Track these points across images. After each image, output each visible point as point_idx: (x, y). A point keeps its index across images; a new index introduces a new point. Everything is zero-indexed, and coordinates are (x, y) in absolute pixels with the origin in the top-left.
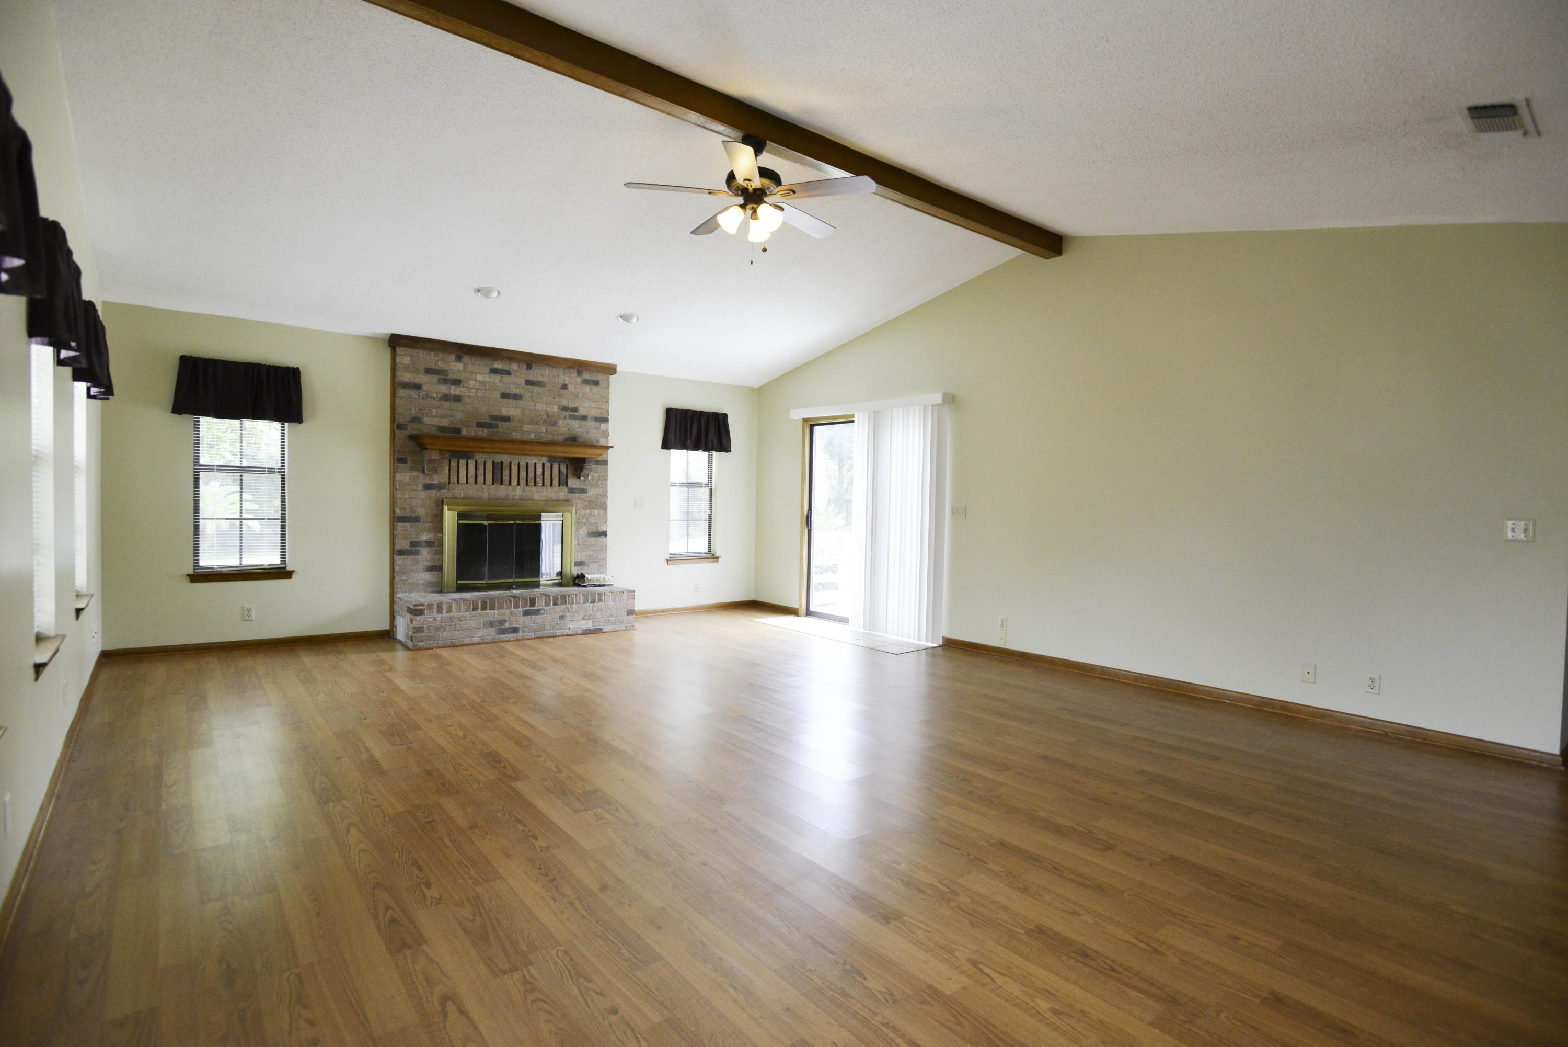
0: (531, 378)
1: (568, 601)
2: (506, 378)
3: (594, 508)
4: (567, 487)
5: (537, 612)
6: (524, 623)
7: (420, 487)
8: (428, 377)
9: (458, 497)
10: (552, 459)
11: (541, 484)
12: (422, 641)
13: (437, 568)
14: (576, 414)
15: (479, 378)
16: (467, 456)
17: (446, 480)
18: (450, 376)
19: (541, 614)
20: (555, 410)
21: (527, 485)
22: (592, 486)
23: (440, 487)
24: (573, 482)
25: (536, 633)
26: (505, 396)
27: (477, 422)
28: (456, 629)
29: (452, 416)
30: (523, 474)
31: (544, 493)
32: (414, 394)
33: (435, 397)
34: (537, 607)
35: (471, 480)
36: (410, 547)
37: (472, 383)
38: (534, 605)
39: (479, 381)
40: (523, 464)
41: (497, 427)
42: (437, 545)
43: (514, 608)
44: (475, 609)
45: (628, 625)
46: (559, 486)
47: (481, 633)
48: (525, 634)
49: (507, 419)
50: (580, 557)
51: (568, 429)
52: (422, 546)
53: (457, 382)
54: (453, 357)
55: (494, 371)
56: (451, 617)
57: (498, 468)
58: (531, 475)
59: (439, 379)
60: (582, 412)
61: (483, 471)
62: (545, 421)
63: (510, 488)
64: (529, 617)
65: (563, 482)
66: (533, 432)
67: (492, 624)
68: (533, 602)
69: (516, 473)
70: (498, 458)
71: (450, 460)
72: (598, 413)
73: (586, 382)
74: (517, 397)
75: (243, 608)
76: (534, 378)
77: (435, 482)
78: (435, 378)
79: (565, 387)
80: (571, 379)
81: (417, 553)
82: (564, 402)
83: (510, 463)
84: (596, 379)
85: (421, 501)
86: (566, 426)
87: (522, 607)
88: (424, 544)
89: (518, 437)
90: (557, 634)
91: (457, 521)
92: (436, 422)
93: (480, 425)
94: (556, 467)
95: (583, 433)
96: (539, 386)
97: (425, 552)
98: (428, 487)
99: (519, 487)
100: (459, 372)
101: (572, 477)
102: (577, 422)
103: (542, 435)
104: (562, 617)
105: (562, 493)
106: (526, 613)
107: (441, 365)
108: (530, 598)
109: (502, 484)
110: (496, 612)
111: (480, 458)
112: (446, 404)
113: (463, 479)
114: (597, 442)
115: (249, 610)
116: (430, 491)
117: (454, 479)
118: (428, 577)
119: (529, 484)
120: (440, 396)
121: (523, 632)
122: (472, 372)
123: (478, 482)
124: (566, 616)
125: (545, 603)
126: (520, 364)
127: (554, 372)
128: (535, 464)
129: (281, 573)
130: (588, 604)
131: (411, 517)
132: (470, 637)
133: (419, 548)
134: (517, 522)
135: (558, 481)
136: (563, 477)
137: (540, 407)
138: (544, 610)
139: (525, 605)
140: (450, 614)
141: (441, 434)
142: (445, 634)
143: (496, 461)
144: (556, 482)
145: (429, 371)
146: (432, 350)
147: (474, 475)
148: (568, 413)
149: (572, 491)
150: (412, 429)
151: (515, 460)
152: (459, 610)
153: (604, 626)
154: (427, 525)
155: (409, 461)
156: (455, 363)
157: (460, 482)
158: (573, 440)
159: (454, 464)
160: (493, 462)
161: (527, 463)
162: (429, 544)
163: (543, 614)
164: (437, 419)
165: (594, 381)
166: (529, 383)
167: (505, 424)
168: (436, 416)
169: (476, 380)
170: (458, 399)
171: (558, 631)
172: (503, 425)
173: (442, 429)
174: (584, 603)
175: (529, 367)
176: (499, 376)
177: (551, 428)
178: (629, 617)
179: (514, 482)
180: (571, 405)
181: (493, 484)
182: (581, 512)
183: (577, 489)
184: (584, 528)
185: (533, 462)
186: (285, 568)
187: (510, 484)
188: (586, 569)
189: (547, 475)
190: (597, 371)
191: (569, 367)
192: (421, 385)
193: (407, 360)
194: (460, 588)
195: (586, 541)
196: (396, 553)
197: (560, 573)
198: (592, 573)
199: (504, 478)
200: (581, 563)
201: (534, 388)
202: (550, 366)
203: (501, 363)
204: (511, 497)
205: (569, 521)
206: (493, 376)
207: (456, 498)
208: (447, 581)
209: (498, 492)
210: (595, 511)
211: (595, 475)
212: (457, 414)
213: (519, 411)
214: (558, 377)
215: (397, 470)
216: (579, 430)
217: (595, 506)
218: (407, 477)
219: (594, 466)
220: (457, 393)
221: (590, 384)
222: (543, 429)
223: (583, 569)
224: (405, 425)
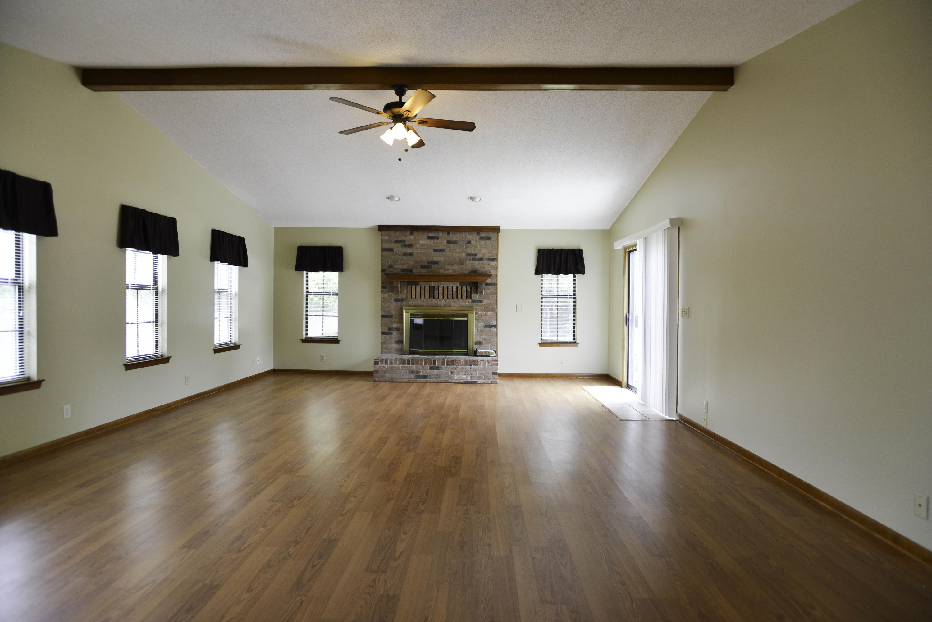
0: (450, 240)
1: (455, 364)
2: (436, 241)
3: (488, 311)
4: (471, 299)
5: (437, 368)
6: (430, 373)
7: (393, 300)
8: (397, 244)
9: (411, 305)
10: (462, 284)
11: (456, 298)
12: (378, 378)
13: (400, 342)
14: (477, 257)
15: (422, 242)
16: (416, 284)
17: (405, 297)
18: (407, 243)
19: (440, 370)
20: (464, 256)
21: (448, 298)
22: (486, 298)
23: (402, 300)
24: (474, 296)
25: (437, 380)
26: (435, 250)
27: (421, 266)
28: (394, 373)
29: (408, 264)
30: (446, 292)
31: (458, 303)
32: (389, 253)
33: (400, 254)
34: (437, 365)
35: (418, 296)
36: (388, 330)
37: (418, 245)
38: (436, 365)
39: (422, 244)
40: (445, 287)
41: (431, 268)
42: (400, 330)
43: (425, 365)
44: (404, 364)
45: (493, 381)
46: (466, 298)
47: (407, 377)
48: (430, 380)
49: (437, 263)
50: (478, 339)
51: (472, 266)
52: (393, 330)
53: (410, 246)
54: (408, 233)
55: (430, 238)
56: (392, 367)
57: (432, 289)
58: (450, 292)
59: (402, 245)
60: (479, 256)
61: (424, 291)
62: (458, 262)
63: (439, 300)
64: (433, 370)
65: (469, 296)
66: (451, 269)
67: (412, 372)
68: (435, 363)
69: (442, 292)
70: (432, 284)
71: (407, 286)
72: (490, 256)
73: (482, 238)
74: (442, 250)
75: (321, 355)
76: (451, 239)
77: (400, 298)
78: (400, 245)
79: (469, 242)
80: (473, 237)
81: (391, 334)
82: (469, 251)
83: (439, 286)
84: (489, 236)
85: (393, 307)
86: (470, 265)
87: (429, 365)
88: (394, 329)
89: (443, 272)
90: (449, 382)
91: (410, 317)
92: (400, 267)
93: (423, 267)
94: (464, 288)
95: (480, 268)
96: (454, 243)
97: (395, 333)
98: (396, 300)
99: (443, 300)
100: (412, 240)
101: (474, 293)
102: (477, 261)
103: (457, 271)
104: (452, 373)
105: (468, 303)
106: (431, 368)
107: (403, 238)
108: (433, 360)
109: (434, 298)
110: (415, 366)
111: (423, 284)
112: (405, 258)
113: (414, 296)
114: (490, 273)
115: (323, 357)
116: (397, 302)
117: (409, 296)
118: (396, 346)
119: (449, 298)
120: (402, 253)
121: (429, 378)
122: (418, 240)
123: (421, 297)
124: (454, 372)
125: (442, 363)
126: (444, 232)
127: (463, 234)
128: (452, 286)
129: (335, 341)
130: (467, 366)
131: (388, 315)
132: (401, 378)
133: (393, 331)
134: (440, 319)
135: (466, 295)
136: (469, 294)
137: (455, 255)
138: (441, 367)
139: (431, 365)
140: (391, 365)
141: (403, 273)
142: (389, 375)
143: (431, 286)
144: (464, 296)
145: (397, 242)
146: (397, 231)
147: (419, 294)
148: (471, 257)
149: (474, 301)
150: (389, 271)
151: (446, 285)
152: (396, 363)
153: (477, 380)
154: (396, 320)
155: (388, 288)
156: (410, 236)
157: (412, 297)
158: (474, 272)
159: (409, 288)
160: (429, 286)
161: (448, 286)
162: (397, 329)
163: (441, 370)
164: (401, 265)
165: (487, 237)
166: (448, 242)
167: (435, 265)
168: (400, 264)
169: (420, 244)
170: (411, 254)
171: (449, 380)
172: (434, 267)
173: (403, 270)
174: (465, 365)
175: (449, 234)
176: (432, 240)
177: (461, 266)
178: (493, 376)
179: (441, 297)
180: (473, 252)
181: (429, 298)
182: (480, 313)
183: (477, 300)
184: (481, 323)
185: (451, 286)
186: (337, 338)
187: (439, 298)
188: (483, 346)
189: (459, 292)
190: (489, 231)
191: (471, 231)
192: (393, 249)
193: (386, 237)
194: (412, 353)
195: (482, 330)
196: (383, 333)
197: (466, 347)
198: (484, 349)
199: (435, 295)
200: (479, 343)
201: (451, 244)
202: (460, 232)
203: (433, 233)
204: (439, 305)
205: (471, 318)
206: (429, 240)
207: (410, 306)
208: (405, 348)
209: (432, 303)
210: (489, 313)
211: (488, 292)
212: (410, 262)
213: (443, 258)
214: (465, 238)
215: (382, 292)
216: (478, 266)
217: (489, 310)
218: (386, 295)
219: (487, 287)
220: (411, 251)
221: (485, 239)
222: (457, 267)
223: (481, 346)
224: (386, 270)
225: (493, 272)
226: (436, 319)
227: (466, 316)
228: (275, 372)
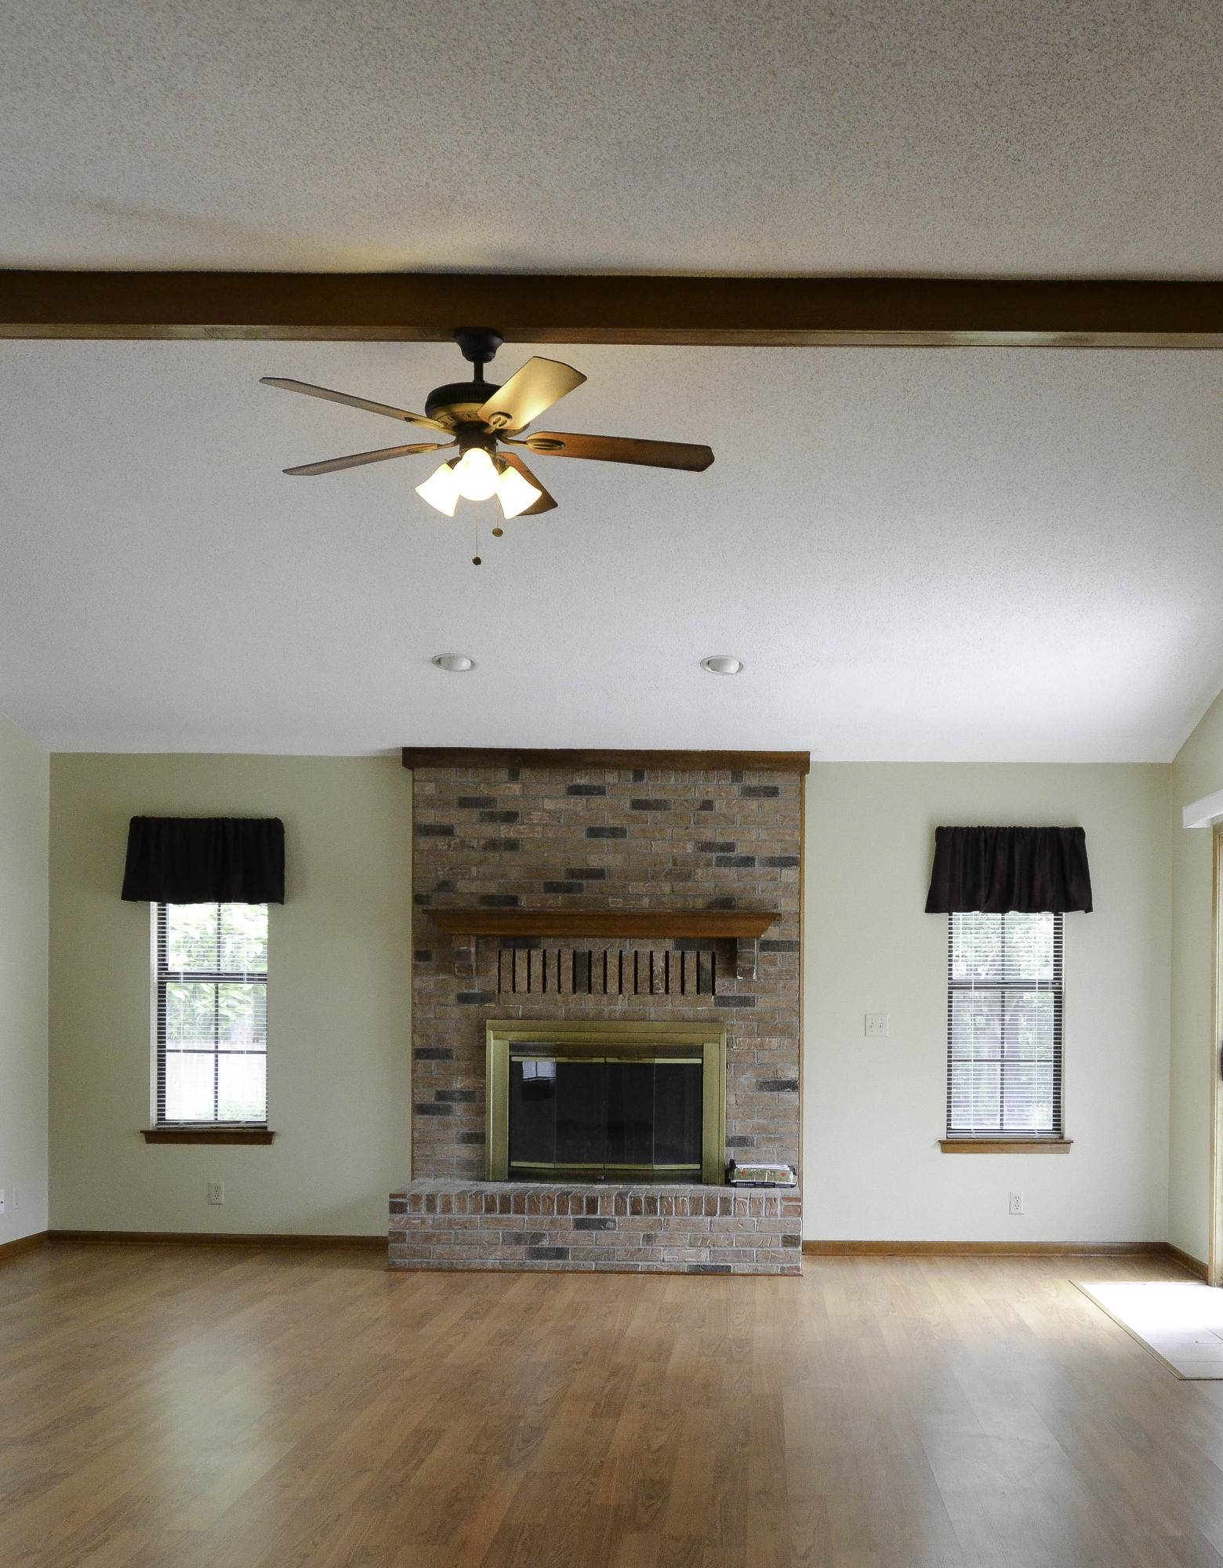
0: (643, 797)
2: (597, 801)
3: (771, 1035)
4: (714, 994)
5: (601, 1224)
7: (452, 998)
8: (466, 813)
9: (514, 1014)
10: (683, 944)
11: (662, 991)
13: (477, 1138)
14: (732, 855)
15: (549, 805)
16: (529, 943)
17: (493, 987)
18: (501, 807)
19: (608, 1228)
20: (690, 851)
21: (636, 993)
22: (765, 991)
23: (483, 998)
24: (722, 985)
25: (599, 1263)
26: (594, 832)
27: (546, 884)
29: (503, 877)
30: (628, 971)
31: (670, 1007)
32: (441, 843)
33: (475, 846)
34: (601, 1215)
35: (537, 986)
36: (436, 1100)
37: (536, 816)
38: (595, 1212)
39: (549, 812)
40: (629, 954)
41: (582, 891)
42: (475, 1098)
43: (559, 1213)
45: (785, 1266)
46: (698, 993)
47: (499, 1254)
48: (578, 1263)
49: (598, 874)
50: (737, 1129)
51: (716, 886)
52: (456, 1100)
53: (510, 817)
54: (504, 775)
55: (575, 791)
56: (450, 1220)
57: (583, 964)
58: (644, 973)
59: (481, 815)
60: (741, 851)
61: (556, 970)
62: (670, 873)
63: (605, 999)
64: (586, 1231)
65: (705, 985)
66: (646, 895)
67: (518, 1239)
68: (593, 1206)
69: (616, 971)
70: (585, 945)
71: (500, 952)
72: (778, 850)
73: (749, 792)
74: (617, 833)
75: (209, 1185)
76: (647, 795)
77: (476, 991)
78: (475, 814)
79: (708, 805)
80: (721, 788)
81: (447, 1111)
82: (707, 835)
83: (605, 952)
84: (772, 784)
85: (453, 1021)
86: (710, 881)
87: (573, 1214)
88: (457, 1097)
89: (620, 906)
90: (640, 1270)
91: (511, 1057)
92: (475, 888)
93: (552, 888)
94: (691, 957)
95: (744, 890)
96: (656, 809)
97: (459, 1109)
98: (464, 999)
99: (621, 997)
100: (516, 798)
101: (723, 976)
102: (734, 869)
103: (665, 900)
104: (648, 1238)
105: (705, 1006)
106: (580, 1225)
107: (485, 791)
108: (588, 1199)
109: (590, 992)
111: (551, 946)
112: (493, 857)
113: (522, 985)
114: (775, 906)
115: (218, 1188)
116: (466, 1006)
117: (507, 985)
118: (463, 1152)
119: (640, 991)
120: (483, 842)
122: (536, 797)
123: (548, 989)
126: (622, 772)
127: (687, 778)
128: (651, 953)
129: (257, 1135)
131: (438, 1050)
132: (481, 1259)
133: (450, 1104)
135: (695, 983)
137: (658, 848)
139: (579, 1213)
141: (486, 908)
142: (439, 1249)
143: (578, 951)
144: (691, 984)
145: (465, 803)
146: (469, 766)
147: (541, 977)
148: (714, 856)
149: (722, 1001)
150: (438, 902)
151: (629, 948)
153: (735, 1262)
154: (463, 1065)
155: (434, 956)
156: (508, 785)
157: (518, 989)
158: (725, 904)
159: (507, 957)
160: (575, 952)
161: (636, 952)
162: (466, 1096)
163: (614, 1229)
164: (479, 883)
165: (767, 788)
166: (638, 805)
167: (594, 883)
168: (477, 878)
169: (544, 811)
170: (512, 845)
171: (640, 1264)
172: (591, 886)
173: (487, 899)
175: (638, 776)
176: (584, 798)
177: (679, 886)
178: (787, 1250)
179: (612, 987)
180: (720, 840)
181: (574, 992)
182: (742, 1042)
183: (733, 998)
184: (749, 1074)
185: (648, 951)
186: (266, 1128)
187: (605, 992)
188: (753, 1152)
189: (674, 973)
190: (772, 769)
191: (714, 769)
192: (453, 826)
193: (430, 789)
194: (515, 1175)
195: (752, 1098)
196: (420, 1109)
197: (698, 1157)
198: (758, 1162)
199: (593, 980)
200: (742, 1141)
201: (648, 812)
202: (676, 770)
203: (587, 774)
204: (606, 1014)
205: (714, 1058)
206: (572, 799)
207: (510, 1018)
208: (493, 1161)
209: (583, 1007)
210: (775, 1042)
211: (771, 969)
212: (512, 871)
213: (620, 858)
214: (693, 789)
215: (416, 971)
216: (736, 885)
217: (773, 1031)
218: (430, 982)
219: (765, 953)
220: (512, 835)
221: (759, 796)
222: (667, 888)
223: (746, 1152)
224: (428, 897)
225: (786, 906)
226: (595, 1060)
227: (697, 1051)
228: (54, 1241)
